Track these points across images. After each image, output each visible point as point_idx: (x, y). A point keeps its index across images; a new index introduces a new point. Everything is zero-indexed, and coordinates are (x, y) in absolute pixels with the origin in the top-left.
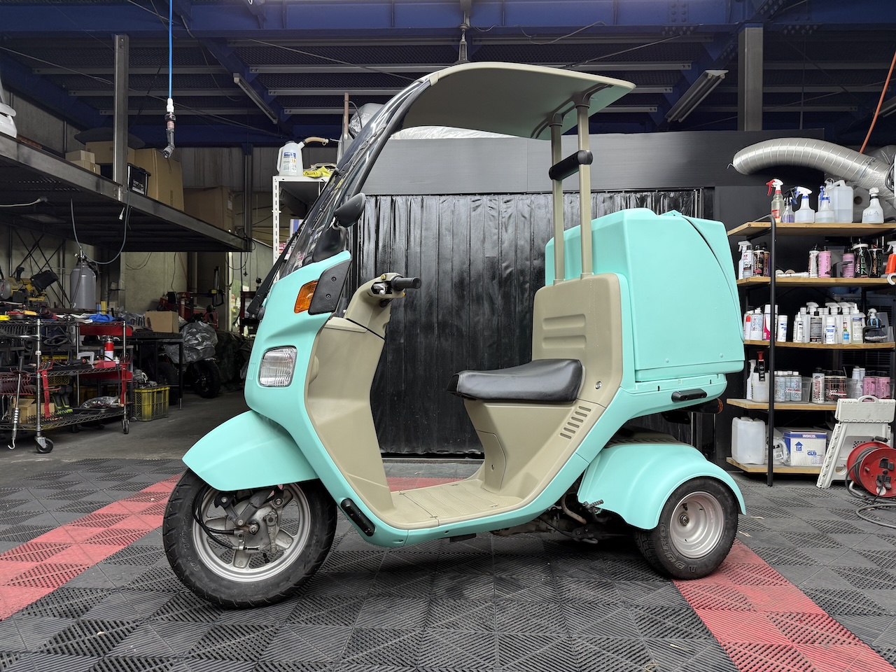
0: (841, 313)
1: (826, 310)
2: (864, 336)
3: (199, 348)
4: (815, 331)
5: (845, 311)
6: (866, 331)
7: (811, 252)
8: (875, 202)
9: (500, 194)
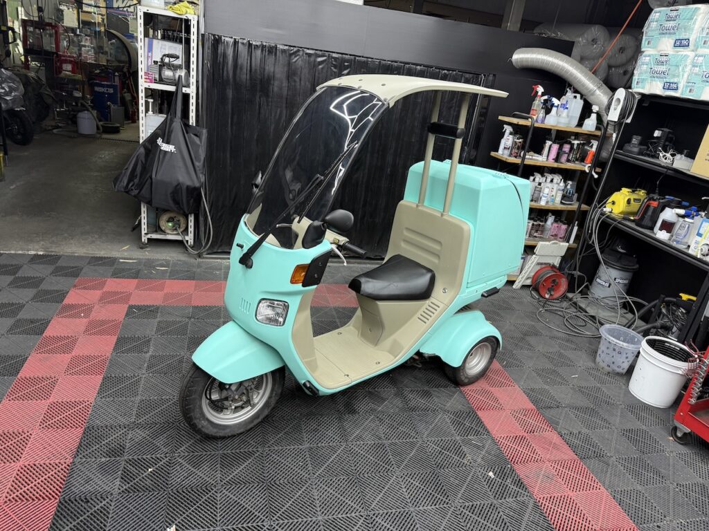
0: (552, 181)
1: (544, 179)
2: (562, 199)
3: (8, 98)
4: (536, 195)
5: (555, 181)
6: (564, 197)
7: (547, 141)
8: (594, 116)
9: (342, 54)
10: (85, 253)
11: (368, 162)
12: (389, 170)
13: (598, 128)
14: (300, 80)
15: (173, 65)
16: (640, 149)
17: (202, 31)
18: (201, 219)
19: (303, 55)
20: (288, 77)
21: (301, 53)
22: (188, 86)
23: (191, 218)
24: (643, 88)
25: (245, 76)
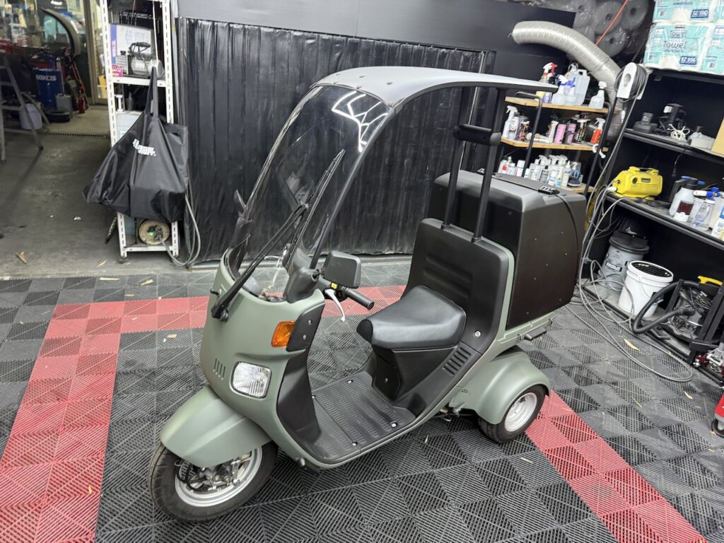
0: (557, 162)
1: (550, 161)
2: (569, 181)
4: (544, 179)
6: (570, 179)
7: (553, 122)
8: (601, 93)
9: (333, 35)
10: (57, 274)
13: (605, 106)
14: (288, 66)
15: (144, 55)
16: (652, 127)
17: (175, 15)
18: (187, 227)
19: (290, 38)
20: (274, 64)
21: (287, 36)
22: (163, 78)
23: (175, 226)
24: (657, 63)
25: (226, 64)
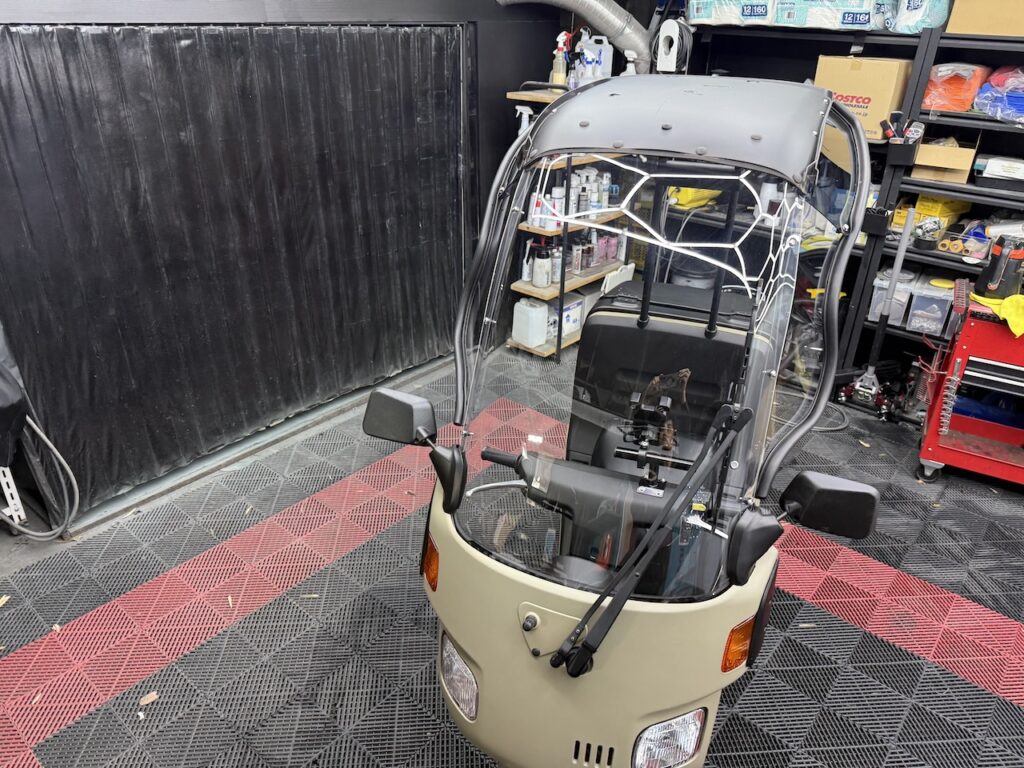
4: (584, 207)
5: (590, 176)
8: (630, 67)
11: (323, 224)
12: (360, 226)
19: (145, 41)
24: (709, 17)
